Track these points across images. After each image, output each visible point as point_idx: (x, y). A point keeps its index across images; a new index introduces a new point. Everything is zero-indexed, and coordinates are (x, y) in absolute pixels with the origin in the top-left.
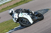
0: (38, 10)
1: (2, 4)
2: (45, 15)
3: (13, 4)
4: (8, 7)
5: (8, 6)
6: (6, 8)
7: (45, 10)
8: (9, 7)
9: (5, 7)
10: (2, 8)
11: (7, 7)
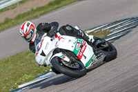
0: (114, 21)
1: (16, 4)
2: (134, 34)
3: (48, 3)
4: (32, 10)
5: (35, 8)
6: (29, 13)
7: (133, 18)
8: (36, 10)
9: (26, 11)
10: (17, 14)
11: (30, 10)
